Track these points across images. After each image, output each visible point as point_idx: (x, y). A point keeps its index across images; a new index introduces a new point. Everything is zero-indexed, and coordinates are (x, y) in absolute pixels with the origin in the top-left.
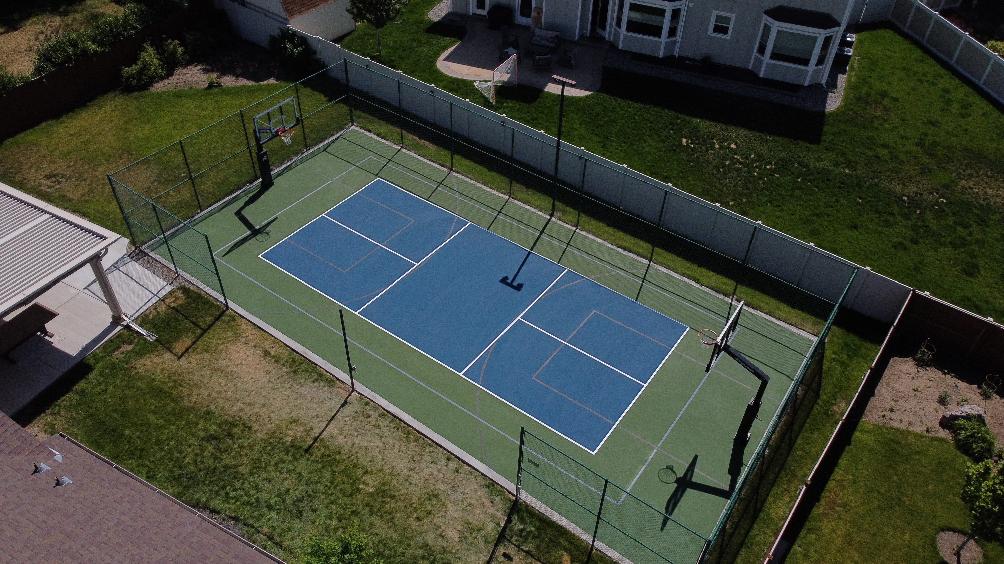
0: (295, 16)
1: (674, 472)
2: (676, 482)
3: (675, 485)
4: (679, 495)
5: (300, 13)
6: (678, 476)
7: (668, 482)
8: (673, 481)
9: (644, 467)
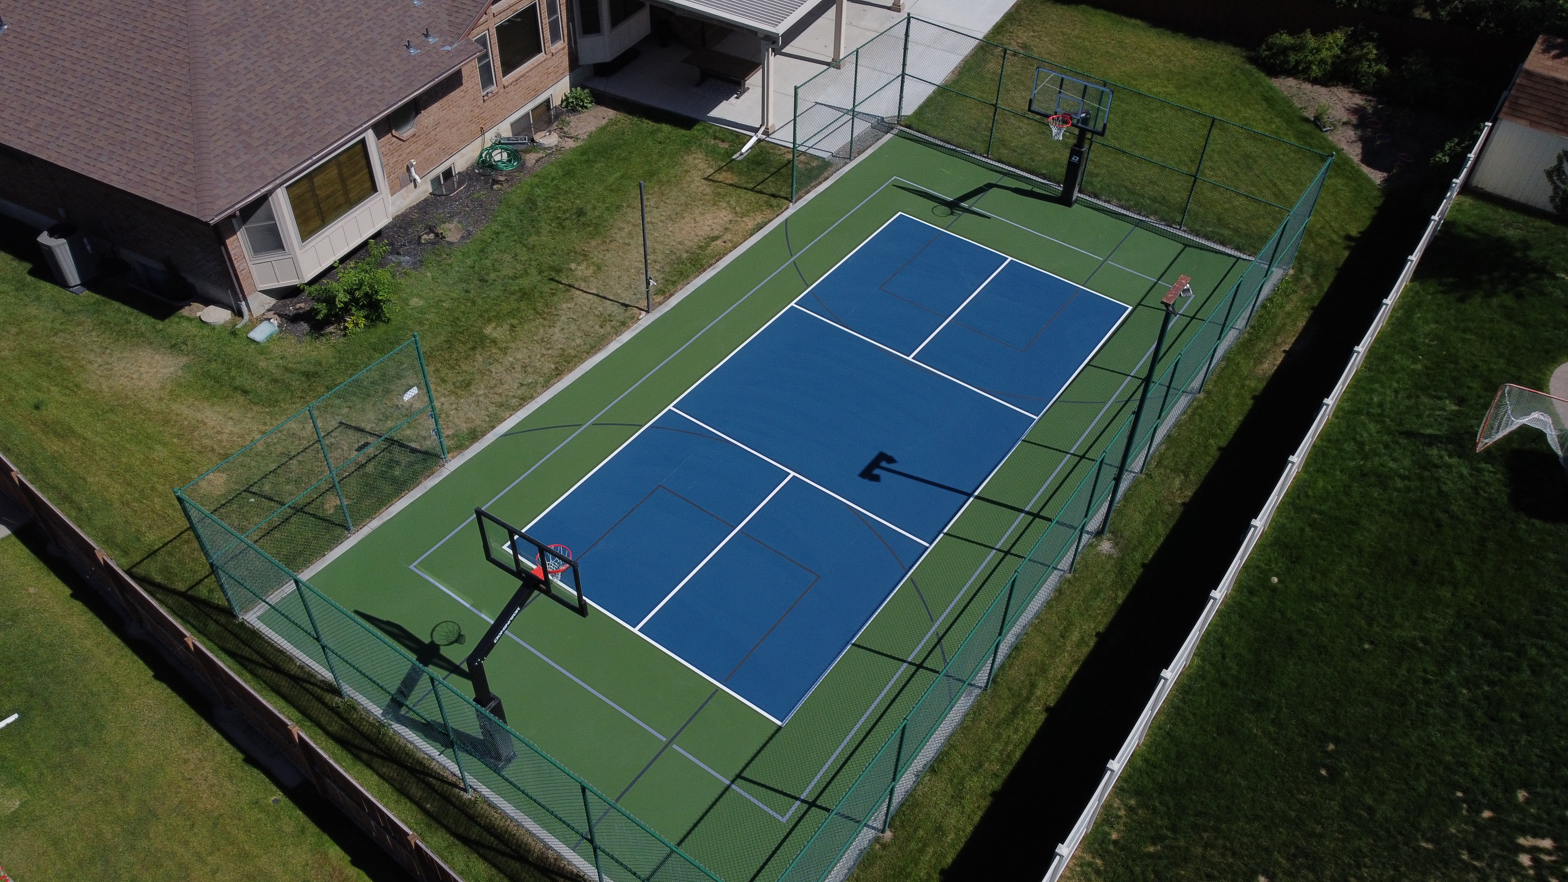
0: (1519, 121)
1: (451, 643)
2: (432, 643)
3: (427, 640)
4: (408, 643)
5: (1535, 123)
6: (441, 647)
7: (434, 633)
8: (435, 639)
9: (467, 605)
